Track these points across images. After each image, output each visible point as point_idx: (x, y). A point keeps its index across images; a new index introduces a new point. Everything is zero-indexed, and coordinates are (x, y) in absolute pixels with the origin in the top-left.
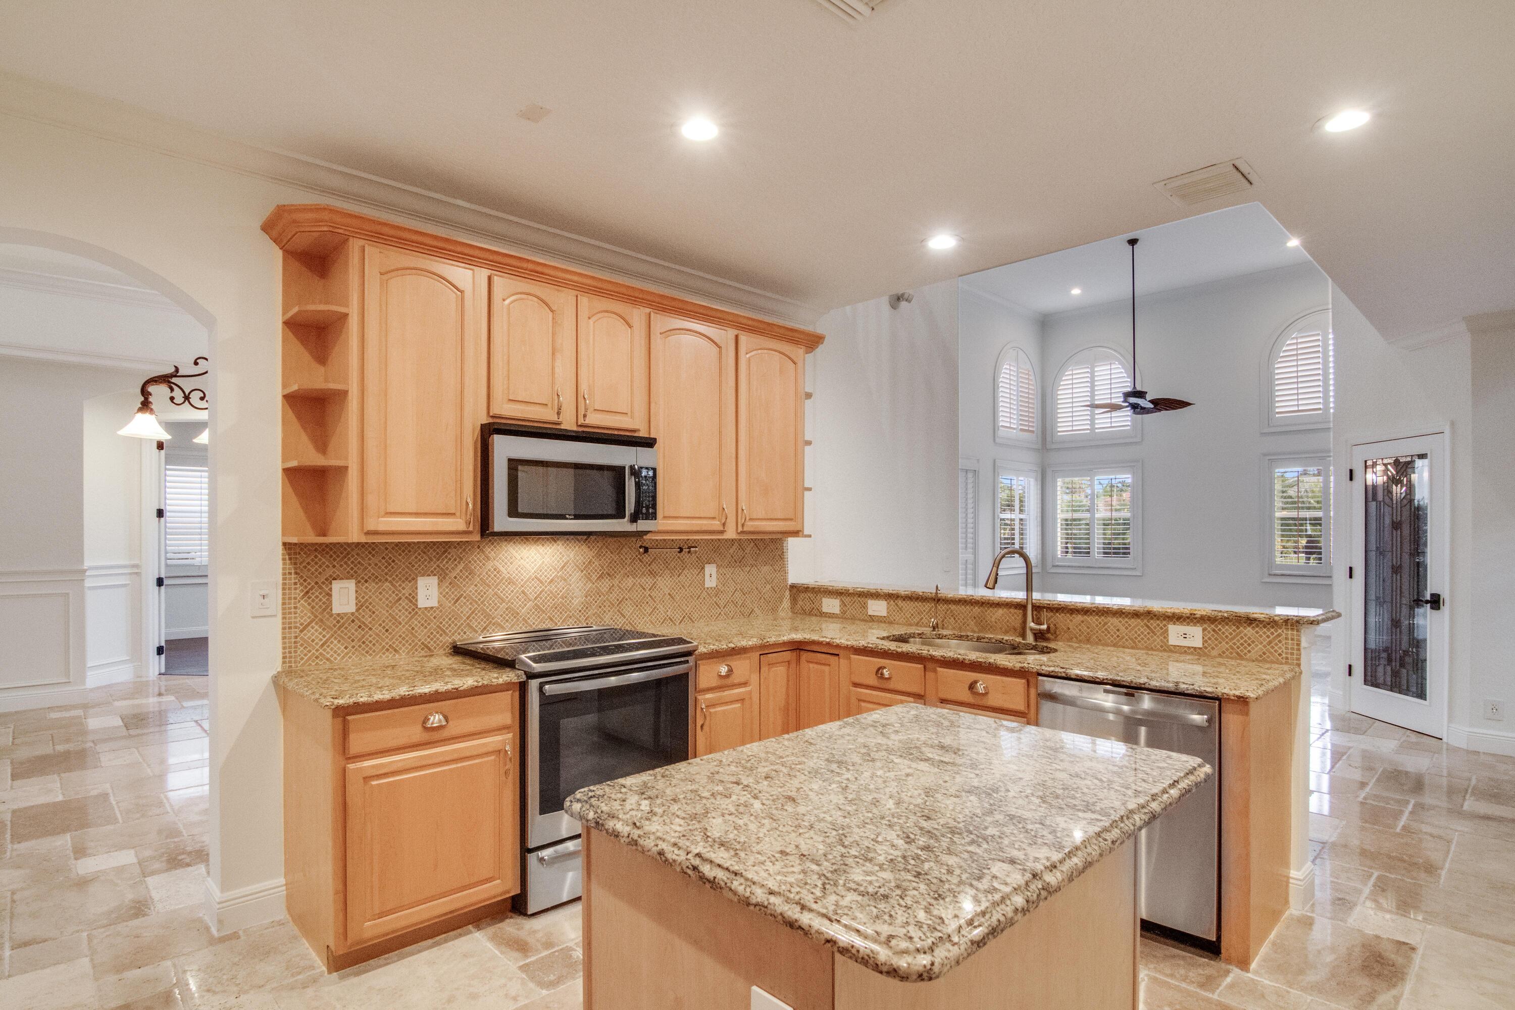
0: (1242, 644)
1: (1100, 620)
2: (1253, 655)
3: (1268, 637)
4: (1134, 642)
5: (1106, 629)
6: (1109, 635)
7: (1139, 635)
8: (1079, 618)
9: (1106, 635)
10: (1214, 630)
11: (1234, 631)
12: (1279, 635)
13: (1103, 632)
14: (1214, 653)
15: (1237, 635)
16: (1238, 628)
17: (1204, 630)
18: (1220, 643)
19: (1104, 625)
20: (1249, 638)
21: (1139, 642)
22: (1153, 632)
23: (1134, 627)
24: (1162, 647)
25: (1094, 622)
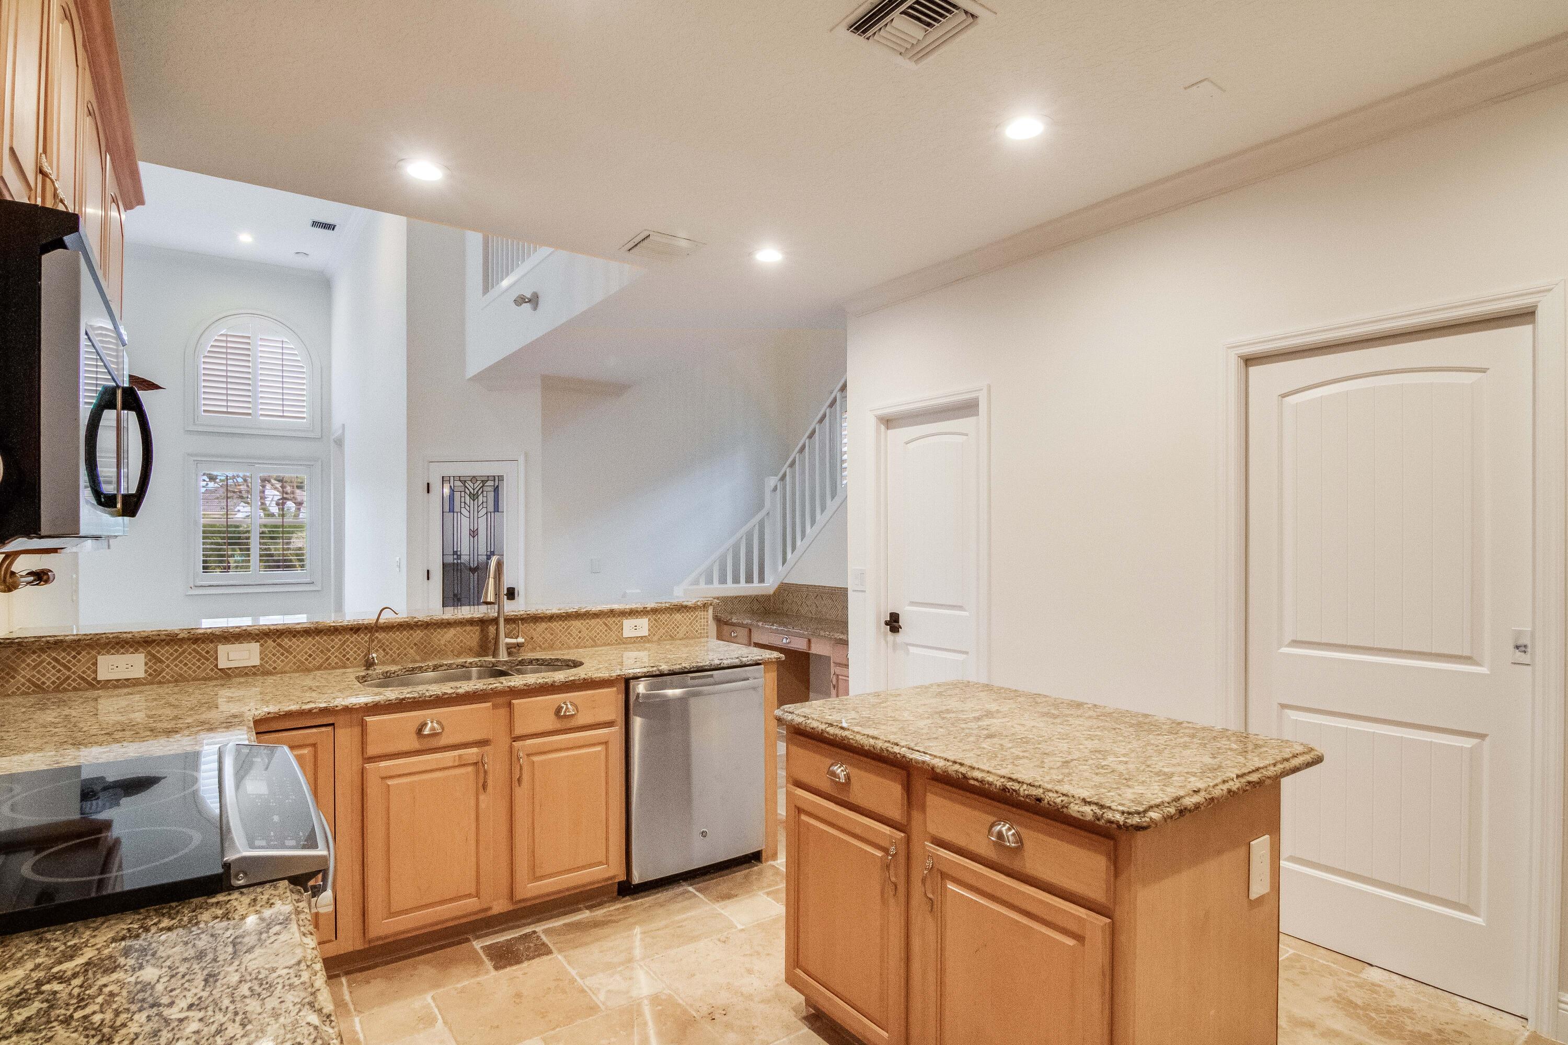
0: (673, 628)
1: (563, 625)
2: (681, 635)
3: (690, 619)
4: (594, 641)
5: (569, 633)
6: (571, 638)
7: (598, 634)
8: (544, 625)
9: (569, 639)
10: (655, 620)
11: (668, 618)
12: (697, 616)
13: (566, 636)
14: (655, 638)
15: (670, 621)
16: (671, 615)
17: (649, 620)
18: (659, 629)
19: (567, 630)
20: (678, 622)
21: (598, 639)
22: (610, 629)
23: (594, 627)
24: (616, 641)
25: (558, 628)
